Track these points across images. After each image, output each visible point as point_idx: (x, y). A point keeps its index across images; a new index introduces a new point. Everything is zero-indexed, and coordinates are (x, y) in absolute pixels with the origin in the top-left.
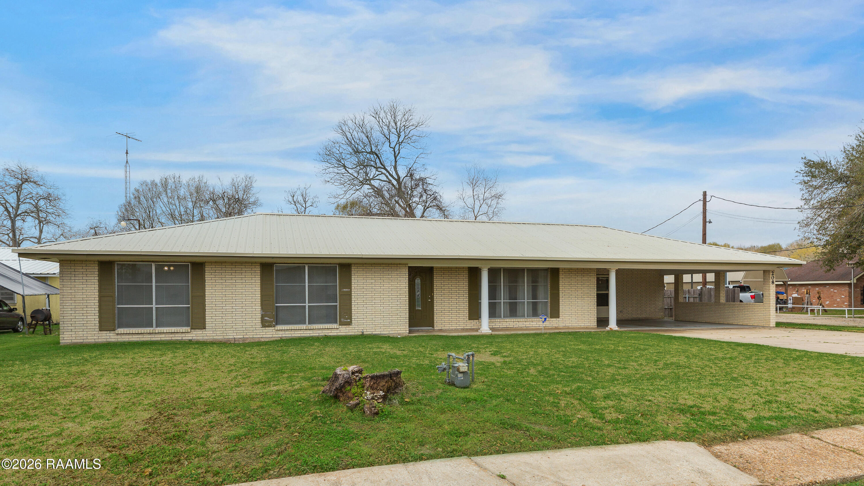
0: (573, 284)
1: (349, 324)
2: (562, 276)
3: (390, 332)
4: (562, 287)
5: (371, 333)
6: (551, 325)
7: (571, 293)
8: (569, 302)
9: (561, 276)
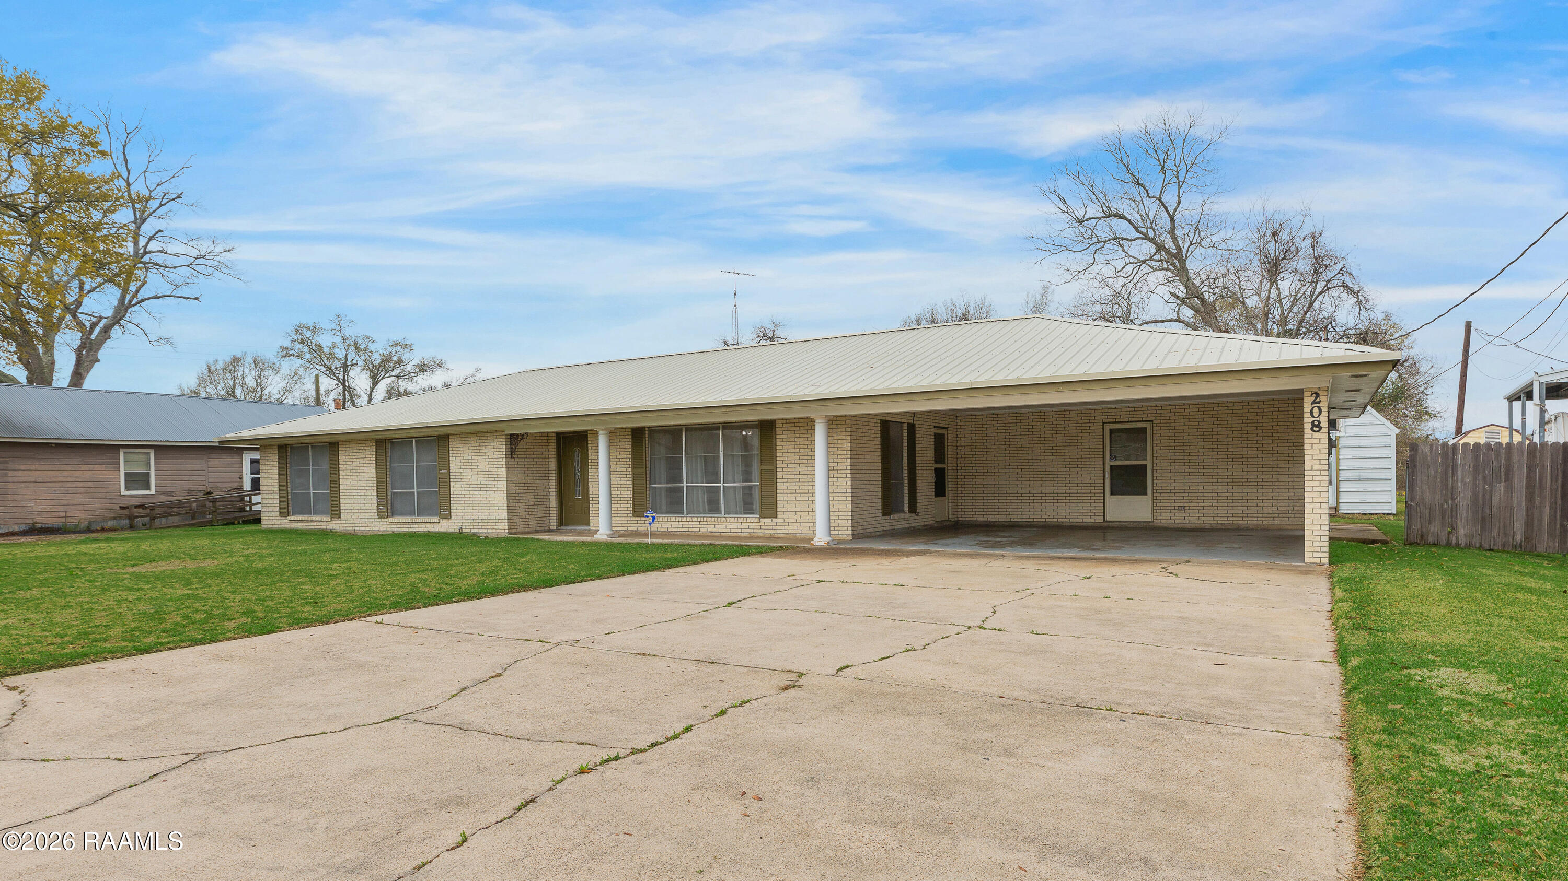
0: (803, 450)
1: (449, 516)
2: (781, 436)
3: (489, 531)
4: (782, 458)
5: (469, 531)
6: (763, 531)
7: (800, 469)
8: (796, 488)
9: (779, 437)
